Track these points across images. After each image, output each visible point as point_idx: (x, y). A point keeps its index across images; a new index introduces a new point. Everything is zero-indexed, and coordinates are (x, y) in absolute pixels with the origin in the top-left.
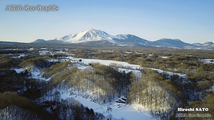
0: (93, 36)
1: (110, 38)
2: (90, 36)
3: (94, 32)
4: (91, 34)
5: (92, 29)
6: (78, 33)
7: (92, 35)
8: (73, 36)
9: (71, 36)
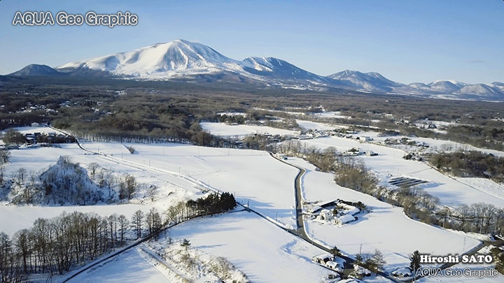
0: (189, 59)
1: (238, 68)
2: (182, 59)
3: (189, 47)
4: (182, 53)
5: (181, 40)
6: (142, 51)
7: (186, 58)
8: (130, 57)
9: (125, 58)
